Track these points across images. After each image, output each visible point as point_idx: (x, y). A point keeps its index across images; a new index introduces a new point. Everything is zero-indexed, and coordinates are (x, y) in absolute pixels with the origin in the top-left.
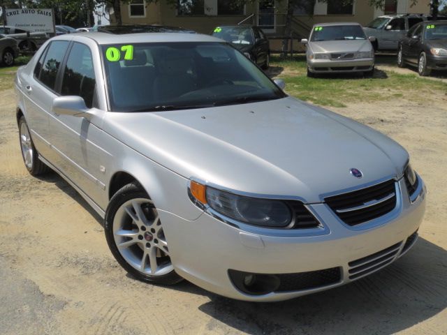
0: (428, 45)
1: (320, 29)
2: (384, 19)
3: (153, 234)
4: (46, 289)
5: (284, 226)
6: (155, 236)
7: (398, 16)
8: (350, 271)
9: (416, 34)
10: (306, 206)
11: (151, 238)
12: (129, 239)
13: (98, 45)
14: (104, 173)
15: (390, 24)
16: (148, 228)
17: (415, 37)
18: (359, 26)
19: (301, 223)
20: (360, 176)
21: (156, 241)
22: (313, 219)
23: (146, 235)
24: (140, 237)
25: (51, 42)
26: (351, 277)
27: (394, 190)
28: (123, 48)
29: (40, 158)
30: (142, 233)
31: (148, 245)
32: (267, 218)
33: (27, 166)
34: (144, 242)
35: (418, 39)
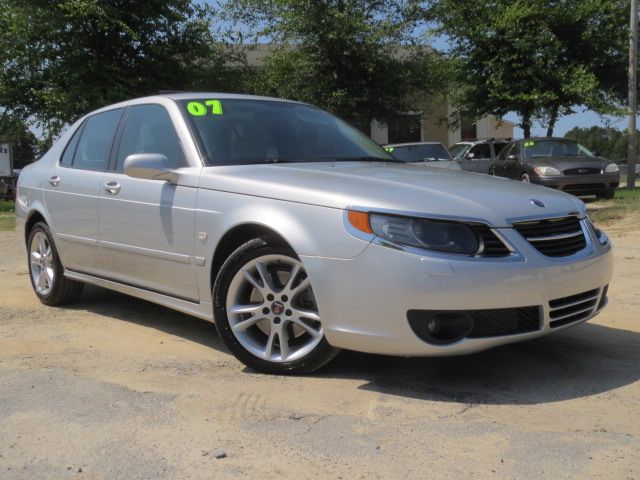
0: (529, 164)
1: (391, 150)
2: (463, 146)
3: (284, 303)
4: (140, 387)
5: (472, 253)
6: (287, 305)
7: (481, 142)
8: (552, 315)
9: (512, 153)
10: (493, 230)
11: (281, 310)
12: (248, 315)
13: (175, 101)
14: (204, 241)
15: (471, 152)
16: (278, 297)
17: (511, 157)
18: (440, 145)
19: (490, 249)
20: (543, 206)
21: (289, 313)
22: (503, 246)
23: (274, 307)
24: (266, 311)
25: (88, 118)
26: (552, 325)
27: (580, 228)
28: (208, 103)
29: (67, 274)
30: (268, 304)
31: (277, 321)
32: (452, 243)
33: (39, 295)
34: (271, 316)
35: (516, 159)
